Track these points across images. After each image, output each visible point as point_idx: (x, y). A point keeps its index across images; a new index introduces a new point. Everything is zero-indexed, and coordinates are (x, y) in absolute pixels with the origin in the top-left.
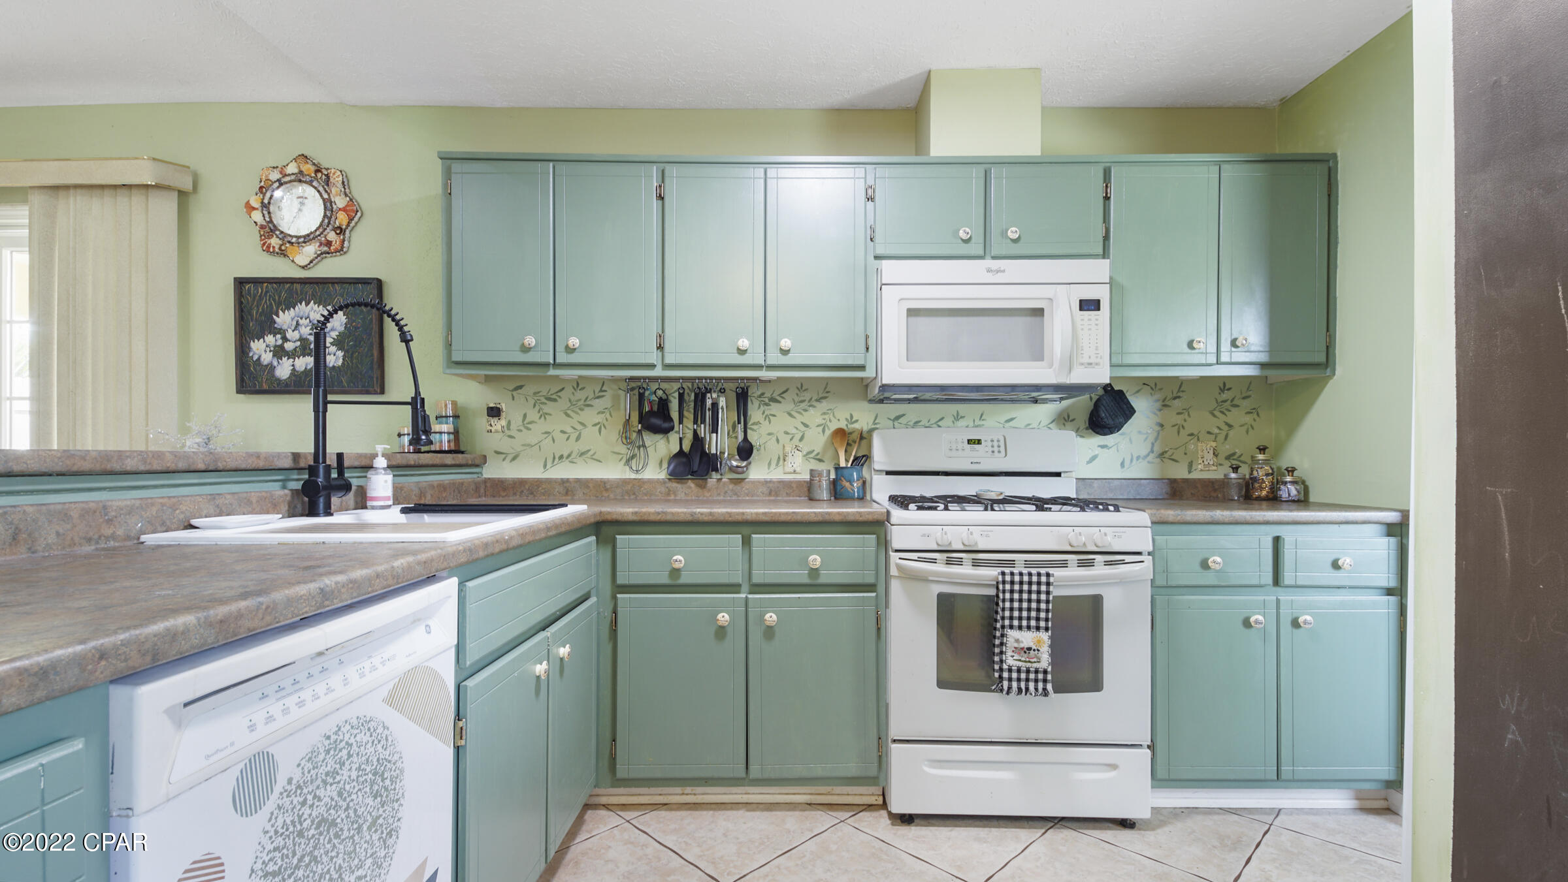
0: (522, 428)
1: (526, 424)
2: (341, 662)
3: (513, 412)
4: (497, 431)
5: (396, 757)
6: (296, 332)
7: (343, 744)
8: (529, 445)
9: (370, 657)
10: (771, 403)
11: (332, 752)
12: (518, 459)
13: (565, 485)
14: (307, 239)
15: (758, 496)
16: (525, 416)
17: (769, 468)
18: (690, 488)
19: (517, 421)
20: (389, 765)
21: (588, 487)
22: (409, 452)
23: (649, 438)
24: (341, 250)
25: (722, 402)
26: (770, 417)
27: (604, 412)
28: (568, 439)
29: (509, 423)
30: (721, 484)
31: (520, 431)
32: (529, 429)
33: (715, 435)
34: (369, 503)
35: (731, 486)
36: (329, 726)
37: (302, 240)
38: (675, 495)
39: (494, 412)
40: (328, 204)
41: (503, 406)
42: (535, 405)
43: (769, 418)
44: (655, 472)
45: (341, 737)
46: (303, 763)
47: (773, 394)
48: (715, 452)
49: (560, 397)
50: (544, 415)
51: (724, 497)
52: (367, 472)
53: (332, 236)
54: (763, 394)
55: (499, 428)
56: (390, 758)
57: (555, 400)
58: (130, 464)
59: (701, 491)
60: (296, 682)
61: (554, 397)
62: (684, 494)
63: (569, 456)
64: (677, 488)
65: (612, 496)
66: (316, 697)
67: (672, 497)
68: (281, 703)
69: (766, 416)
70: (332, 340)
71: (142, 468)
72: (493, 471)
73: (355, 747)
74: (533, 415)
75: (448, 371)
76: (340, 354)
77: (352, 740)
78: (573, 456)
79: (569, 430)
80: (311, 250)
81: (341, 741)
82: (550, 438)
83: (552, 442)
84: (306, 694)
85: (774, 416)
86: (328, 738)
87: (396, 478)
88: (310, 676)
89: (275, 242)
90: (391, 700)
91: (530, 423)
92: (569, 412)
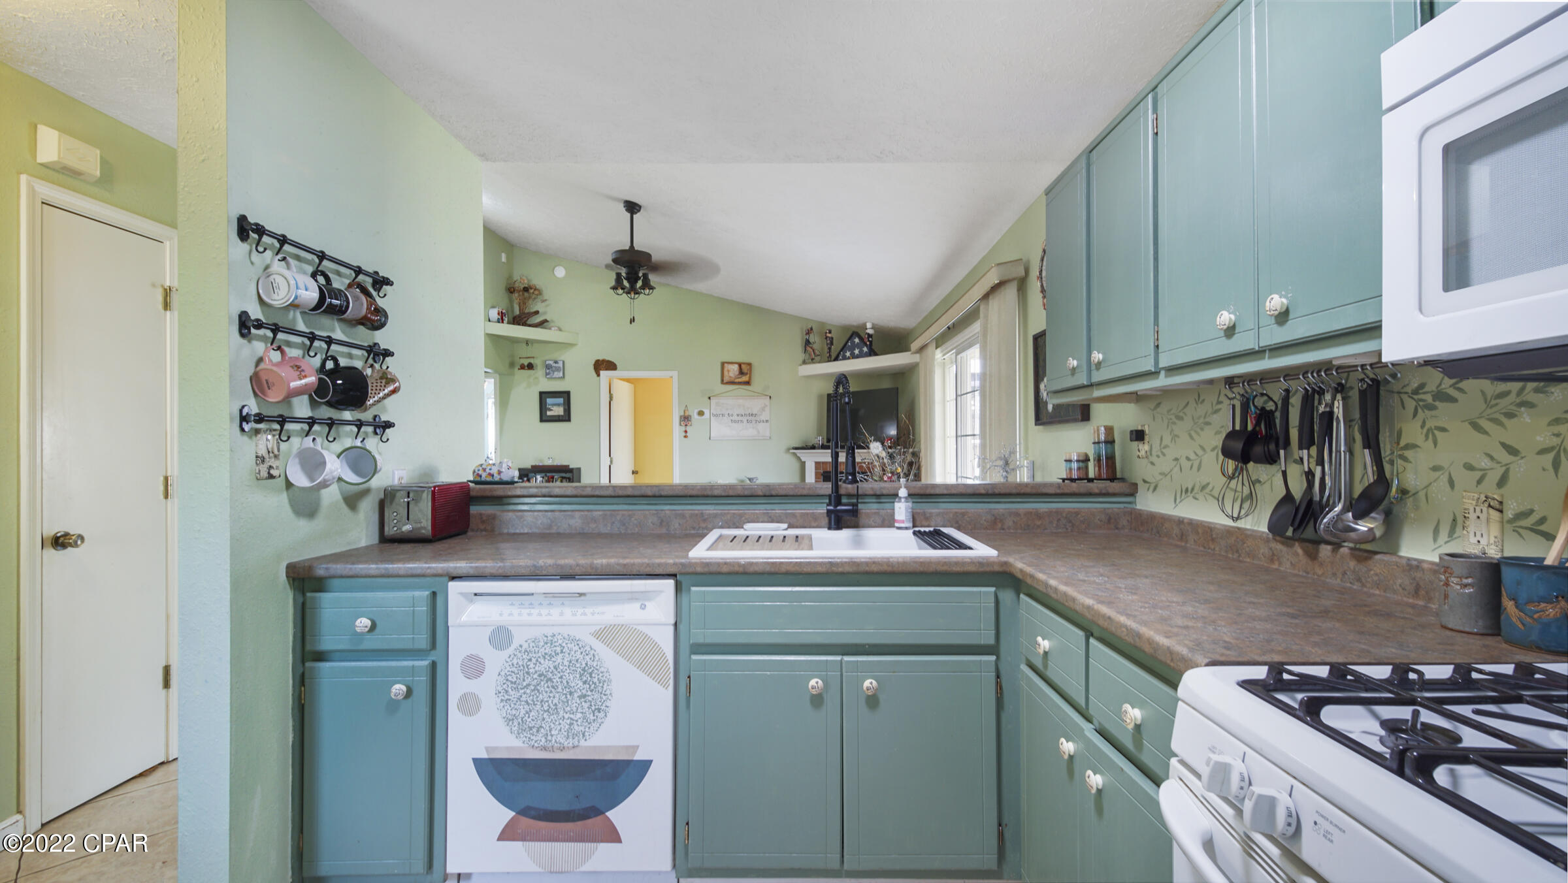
0: (1160, 453)
1: (1162, 449)
2: (563, 604)
3: (1154, 435)
4: (1141, 457)
5: (602, 669)
7: (556, 644)
8: (1164, 474)
9: (584, 607)
10: (1437, 403)
11: (549, 645)
12: (1158, 489)
13: (1182, 526)
15: (1395, 592)
16: (1161, 439)
17: (1435, 540)
18: (1297, 554)
19: (1156, 445)
20: (596, 671)
22: (1099, 478)
23: (1256, 470)
25: (1338, 410)
26: (1436, 432)
28: (1191, 468)
29: (1151, 448)
30: (1338, 556)
32: (1164, 455)
34: (897, 525)
35: (1352, 564)
36: (549, 631)
38: (1280, 564)
39: (1139, 436)
41: (1147, 428)
42: (1168, 426)
43: (1434, 435)
44: (1258, 522)
45: (556, 640)
46: (529, 641)
47: (1440, 384)
49: (1188, 413)
50: (1174, 438)
51: (1341, 580)
54: (1422, 386)
55: (1144, 453)
56: (598, 667)
57: (1182, 418)
58: (716, 493)
59: (1310, 563)
60: (531, 604)
61: (1181, 413)
62: (1289, 563)
63: (1193, 489)
64: (1281, 551)
66: (540, 615)
67: (1275, 566)
68: (519, 610)
69: (1428, 430)
71: (723, 494)
72: (1151, 503)
73: (566, 648)
77: (564, 645)
78: (1195, 491)
79: (1192, 456)
81: (555, 642)
82: (1178, 465)
83: (1180, 471)
84: (535, 611)
85: (1443, 430)
86: (547, 637)
88: (541, 604)
90: (598, 635)
91: (1165, 448)
92: (1193, 433)
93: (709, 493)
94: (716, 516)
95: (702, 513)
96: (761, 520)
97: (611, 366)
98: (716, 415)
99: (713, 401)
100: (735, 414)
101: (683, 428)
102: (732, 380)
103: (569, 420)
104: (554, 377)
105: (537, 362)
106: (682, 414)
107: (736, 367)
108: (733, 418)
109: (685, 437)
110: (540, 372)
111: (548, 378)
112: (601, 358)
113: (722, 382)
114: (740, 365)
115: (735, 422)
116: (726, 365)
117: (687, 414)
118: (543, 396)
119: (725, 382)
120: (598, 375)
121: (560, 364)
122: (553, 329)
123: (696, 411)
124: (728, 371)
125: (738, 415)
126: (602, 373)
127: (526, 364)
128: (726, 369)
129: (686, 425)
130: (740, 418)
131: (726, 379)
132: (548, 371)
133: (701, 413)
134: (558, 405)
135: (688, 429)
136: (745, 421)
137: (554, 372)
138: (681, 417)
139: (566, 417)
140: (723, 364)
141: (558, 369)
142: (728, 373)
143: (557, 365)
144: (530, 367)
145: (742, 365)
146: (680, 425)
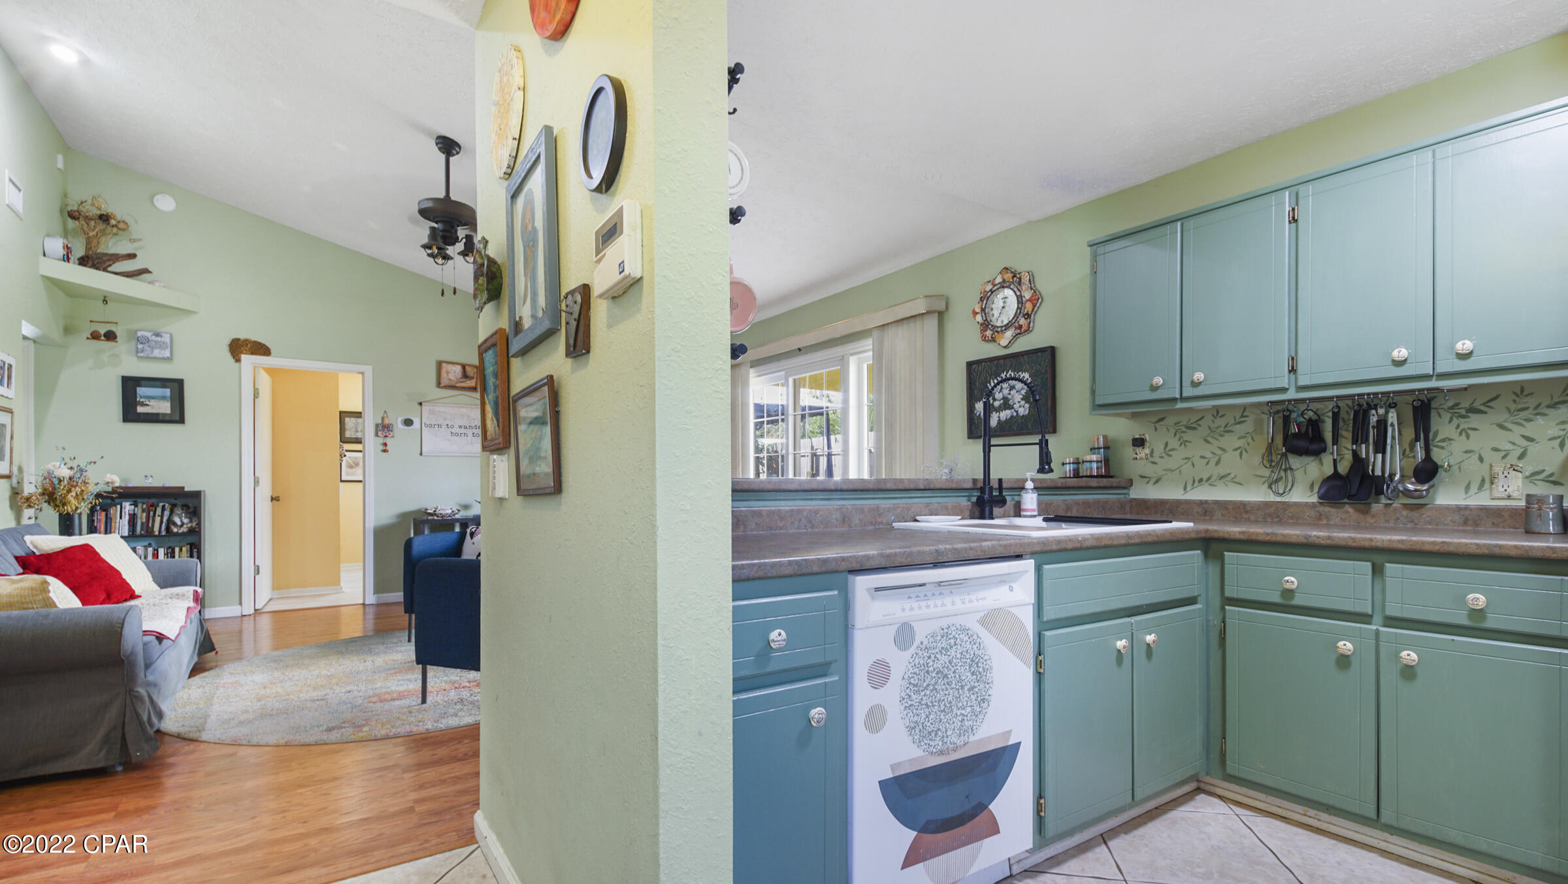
0: (1163, 455)
1: (1168, 451)
2: (951, 593)
3: (1155, 441)
4: (1141, 459)
5: (986, 657)
6: (1001, 393)
7: (952, 636)
8: (1169, 470)
9: (969, 594)
10: (1470, 415)
11: (945, 638)
12: (1160, 483)
13: (1204, 506)
14: (1007, 327)
15: (1445, 525)
16: (1166, 444)
17: (1466, 492)
18: (1347, 512)
19: (1159, 448)
20: (981, 660)
21: (1226, 508)
23: (1295, 461)
24: (1028, 330)
25: (1392, 417)
26: (1469, 431)
27: (1246, 437)
28: (1207, 463)
29: (1152, 452)
30: (1391, 509)
31: (1162, 457)
32: (1170, 456)
33: (1380, 456)
34: (1023, 513)
35: (1405, 513)
37: (1004, 328)
38: (1329, 520)
39: (1139, 442)
40: (1020, 298)
41: (1147, 437)
42: (1175, 435)
43: (1466, 433)
44: (1302, 495)
45: (950, 632)
46: (929, 637)
47: (1472, 403)
48: (1380, 474)
49: (1200, 425)
50: (1184, 443)
51: (1394, 524)
52: (1021, 492)
53: (1022, 321)
54: (1457, 405)
55: (1143, 455)
56: (983, 656)
57: (1194, 429)
59: (1362, 516)
60: (926, 596)
61: (1194, 425)
62: (1339, 519)
63: (1209, 479)
64: (1330, 512)
65: (1252, 518)
66: (937, 606)
67: (1324, 522)
68: (917, 603)
69: (1462, 431)
70: (1022, 396)
72: (1138, 492)
73: (959, 640)
74: (1174, 443)
75: (1093, 413)
76: (1027, 406)
77: (957, 636)
78: (1212, 479)
79: (1209, 455)
80: (1009, 334)
82: (1190, 463)
83: (1192, 467)
85: (1474, 430)
87: (1040, 496)
88: (933, 594)
89: (989, 333)
90: (983, 622)
91: (1171, 450)
92: (1209, 439)
93: (883, 487)
94: (889, 510)
95: (878, 508)
96: (923, 513)
97: (261, 349)
98: (430, 426)
99: (425, 408)
100: (456, 426)
101: (381, 440)
102: (452, 383)
103: (181, 421)
104: (152, 356)
105: (119, 331)
106: (380, 422)
107: (458, 369)
108: (453, 430)
109: (385, 451)
110: (122, 346)
111: (138, 357)
112: (242, 337)
113: (439, 385)
114: (464, 367)
115: (457, 434)
116: (444, 365)
117: (387, 422)
118: (130, 385)
119: (442, 385)
120: (238, 360)
121: (166, 338)
122: (157, 284)
123: (400, 419)
124: (448, 373)
125: (460, 427)
126: (244, 357)
127: (102, 332)
128: (444, 370)
129: (386, 436)
130: (463, 431)
131: (444, 382)
132: (140, 346)
133: (408, 422)
134: (163, 398)
135: (388, 441)
136: (470, 435)
137: (152, 349)
138: (377, 425)
139: (178, 416)
140: (439, 364)
141: (162, 346)
142: (448, 375)
143: (159, 339)
144: (110, 336)
145: (467, 367)
146: (377, 435)
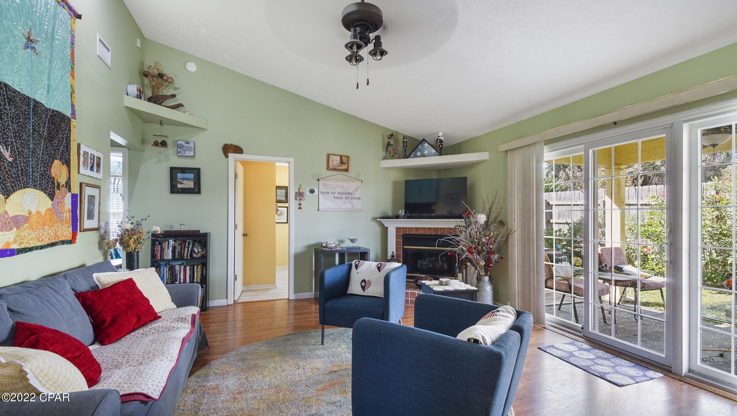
97: (238, 150)
98: (323, 193)
99: (321, 182)
100: (337, 193)
101: (298, 202)
102: (335, 167)
103: (199, 192)
104: (185, 155)
105: (169, 141)
106: (298, 191)
107: (338, 158)
108: (335, 195)
109: (300, 208)
110: (170, 150)
111: (178, 156)
112: (229, 143)
113: (328, 168)
114: (341, 157)
115: (337, 198)
116: (331, 156)
117: (301, 191)
118: (174, 171)
119: (330, 168)
120: (227, 157)
121: (192, 145)
122: (187, 113)
123: (308, 189)
124: (333, 161)
125: (339, 193)
126: (230, 155)
127: (160, 142)
128: (331, 159)
129: (301, 200)
130: (340, 196)
131: (331, 166)
132: (179, 150)
133: (312, 191)
134: (189, 179)
135: (302, 202)
136: (344, 198)
137: (185, 151)
138: (296, 193)
139: (196, 190)
140: (328, 156)
141: (189, 149)
142: (333, 162)
143: (188, 145)
144: (164, 144)
145: (343, 157)
146: (296, 199)
